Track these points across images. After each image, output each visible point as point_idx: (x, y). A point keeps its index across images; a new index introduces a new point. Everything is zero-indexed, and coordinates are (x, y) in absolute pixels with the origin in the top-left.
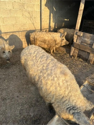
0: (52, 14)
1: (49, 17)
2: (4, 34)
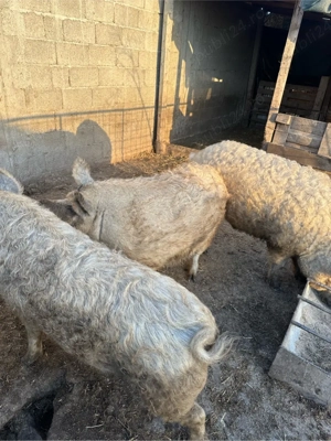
0: (183, 62)
1: (176, 70)
2: (67, 118)
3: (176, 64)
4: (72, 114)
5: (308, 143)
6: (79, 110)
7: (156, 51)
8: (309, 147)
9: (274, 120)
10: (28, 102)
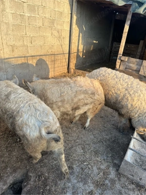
0: (81, 34)
1: (78, 38)
2: (30, 58)
3: (78, 35)
4: (32, 56)
5: (135, 69)
6: (35, 54)
7: (69, 29)
8: (136, 71)
9: (120, 59)
10: (13, 51)
